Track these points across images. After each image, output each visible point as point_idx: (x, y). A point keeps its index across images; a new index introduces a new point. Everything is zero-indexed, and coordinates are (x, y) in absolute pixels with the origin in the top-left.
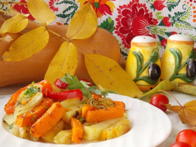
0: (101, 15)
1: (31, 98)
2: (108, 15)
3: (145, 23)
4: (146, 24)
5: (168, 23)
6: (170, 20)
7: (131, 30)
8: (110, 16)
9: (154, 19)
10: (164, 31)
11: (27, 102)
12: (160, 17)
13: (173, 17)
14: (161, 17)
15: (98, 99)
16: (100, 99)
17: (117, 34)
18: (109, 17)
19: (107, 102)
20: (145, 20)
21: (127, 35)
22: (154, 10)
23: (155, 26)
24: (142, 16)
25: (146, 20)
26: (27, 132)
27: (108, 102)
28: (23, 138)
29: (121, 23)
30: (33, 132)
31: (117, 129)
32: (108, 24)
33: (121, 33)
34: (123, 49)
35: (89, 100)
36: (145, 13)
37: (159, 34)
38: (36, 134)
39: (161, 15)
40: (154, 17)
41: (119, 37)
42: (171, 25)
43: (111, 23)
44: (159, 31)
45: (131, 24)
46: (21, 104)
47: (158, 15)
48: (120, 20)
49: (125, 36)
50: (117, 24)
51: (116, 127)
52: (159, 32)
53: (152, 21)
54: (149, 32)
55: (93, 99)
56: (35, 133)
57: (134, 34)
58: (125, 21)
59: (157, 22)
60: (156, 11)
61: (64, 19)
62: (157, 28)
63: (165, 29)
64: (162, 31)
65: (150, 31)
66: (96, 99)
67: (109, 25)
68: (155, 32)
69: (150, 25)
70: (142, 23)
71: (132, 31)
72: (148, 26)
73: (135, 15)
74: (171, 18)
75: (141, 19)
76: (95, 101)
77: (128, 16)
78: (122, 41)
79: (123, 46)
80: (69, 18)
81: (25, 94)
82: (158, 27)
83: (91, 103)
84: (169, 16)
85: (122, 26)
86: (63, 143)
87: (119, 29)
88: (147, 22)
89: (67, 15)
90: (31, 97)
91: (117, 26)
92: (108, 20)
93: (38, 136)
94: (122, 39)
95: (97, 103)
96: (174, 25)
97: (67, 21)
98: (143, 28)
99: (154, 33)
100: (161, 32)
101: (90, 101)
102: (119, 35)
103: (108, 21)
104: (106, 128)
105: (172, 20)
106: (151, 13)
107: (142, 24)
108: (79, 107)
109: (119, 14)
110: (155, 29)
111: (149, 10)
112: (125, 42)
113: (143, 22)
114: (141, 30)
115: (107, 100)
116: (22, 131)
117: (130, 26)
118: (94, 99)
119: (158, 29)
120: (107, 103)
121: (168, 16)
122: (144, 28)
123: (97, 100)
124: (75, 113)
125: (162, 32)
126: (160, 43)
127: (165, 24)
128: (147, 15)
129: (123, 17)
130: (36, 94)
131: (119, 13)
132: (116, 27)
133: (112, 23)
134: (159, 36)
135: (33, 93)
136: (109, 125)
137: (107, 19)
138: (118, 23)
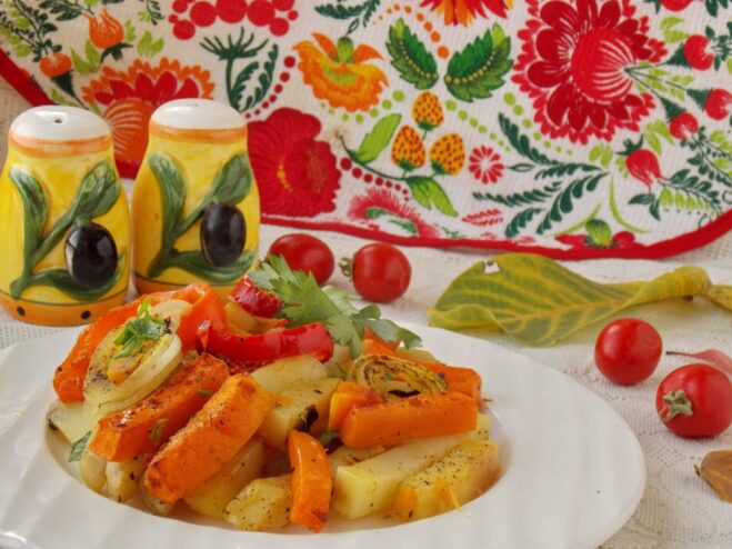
0: (469, 15)
1: (140, 355)
2: (492, 17)
3: (620, 52)
4: (624, 56)
5: (703, 59)
6: (710, 49)
7: (569, 73)
8: (500, 20)
9: (653, 42)
10: (687, 83)
11: (128, 373)
12: (676, 36)
13: (723, 39)
14: (681, 34)
15: (386, 358)
16: (395, 361)
17: (517, 86)
18: (496, 25)
19: (419, 371)
20: (623, 44)
21: (552, 90)
22: (658, 9)
23: (653, 65)
24: (610, 27)
25: (627, 44)
26: (132, 476)
27: (421, 371)
28: (120, 501)
29: (535, 47)
30: (155, 483)
31: (451, 479)
32: (492, 50)
33: (534, 82)
34: (537, 137)
35: (356, 361)
36: (622, 19)
37: (668, 96)
38: (164, 488)
39: (678, 27)
40: (655, 33)
41: (526, 94)
42: (713, 67)
43: (502, 44)
44: (667, 82)
45: (571, 52)
46: (106, 378)
47: (669, 27)
48: (534, 37)
49: (545, 95)
50: (521, 52)
51: (449, 471)
52: (667, 86)
53: (646, 46)
54: (629, 88)
55: (369, 359)
56: (163, 485)
57: (579, 90)
58: (548, 44)
59: (664, 53)
60: (665, 12)
61: (339, 21)
62: (663, 73)
63: (689, 79)
64: (678, 83)
65: (635, 82)
66: (380, 360)
67: (494, 53)
68: (654, 85)
69: (638, 61)
70: (610, 53)
71: (571, 79)
72: (630, 66)
73: (586, 23)
74: (715, 40)
75: (607, 39)
76: (377, 368)
77: (563, 24)
78: (535, 111)
79: (537, 127)
80: (357, 21)
81: (117, 343)
82: (667, 68)
83: (362, 375)
84: (709, 31)
85: (539, 59)
86: (260, 529)
87: (527, 67)
88: (628, 50)
89: (350, 8)
90: (141, 352)
91: (520, 58)
92: (492, 33)
93: (172, 498)
94: (536, 105)
95: (382, 374)
96: (723, 64)
97: (350, 32)
98: (611, 71)
99: (649, 92)
100: (676, 89)
101: (357, 367)
102: (525, 88)
103: (491, 39)
104: (415, 474)
105: (718, 46)
106: (645, 20)
107: (609, 56)
108: (318, 392)
109: (530, 17)
110: (653, 75)
111: (638, 9)
112: (545, 113)
113: (614, 47)
114: (604, 75)
115: (416, 365)
116: (116, 475)
117: (565, 61)
118: (371, 361)
119: (665, 78)
120: (417, 375)
121: (702, 33)
122: (616, 70)
123: (384, 364)
124: (306, 412)
125: (679, 87)
126: (668, 126)
127: (689, 59)
128: (631, 24)
129: (545, 27)
130: (156, 342)
131: (532, 11)
132: (516, 62)
133: (505, 46)
134: (666, 103)
135: (147, 339)
136: (423, 461)
137: (488, 33)
138: (525, 48)
